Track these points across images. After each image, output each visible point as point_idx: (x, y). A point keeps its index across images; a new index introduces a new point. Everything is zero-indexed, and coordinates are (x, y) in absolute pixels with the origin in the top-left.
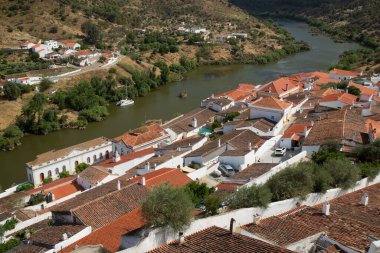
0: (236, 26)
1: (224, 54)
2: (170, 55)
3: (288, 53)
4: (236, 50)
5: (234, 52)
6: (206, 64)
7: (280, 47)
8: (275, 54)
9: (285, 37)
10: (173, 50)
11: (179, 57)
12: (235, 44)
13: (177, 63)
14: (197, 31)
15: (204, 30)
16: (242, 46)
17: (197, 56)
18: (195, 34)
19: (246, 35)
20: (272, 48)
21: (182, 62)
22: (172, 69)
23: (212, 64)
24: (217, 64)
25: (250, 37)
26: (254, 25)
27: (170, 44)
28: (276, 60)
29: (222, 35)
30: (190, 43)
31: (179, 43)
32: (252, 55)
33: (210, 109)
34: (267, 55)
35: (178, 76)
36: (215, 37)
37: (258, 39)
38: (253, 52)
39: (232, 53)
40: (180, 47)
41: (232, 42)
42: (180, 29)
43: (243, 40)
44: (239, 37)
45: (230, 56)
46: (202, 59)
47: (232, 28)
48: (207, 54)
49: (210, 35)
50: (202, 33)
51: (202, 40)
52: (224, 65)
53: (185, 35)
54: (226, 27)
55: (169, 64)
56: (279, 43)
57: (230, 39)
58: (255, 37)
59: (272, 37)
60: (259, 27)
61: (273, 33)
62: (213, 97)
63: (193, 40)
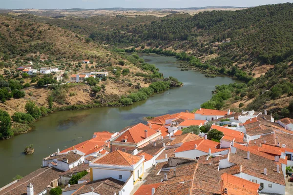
0: (95, 64)
1: (82, 97)
2: (13, 101)
3: (156, 91)
4: (95, 92)
5: (93, 93)
6: (61, 110)
7: (147, 85)
8: (141, 94)
9: (152, 74)
10: (17, 96)
11: (24, 104)
12: (95, 84)
13: (22, 110)
14: (48, 72)
15: (56, 70)
16: (103, 87)
17: (49, 100)
18: (46, 75)
19: (106, 74)
20: (138, 87)
21: (29, 109)
22: (16, 118)
23: (68, 109)
24: (73, 108)
25: (112, 76)
26: (117, 61)
27: (12, 88)
28: (142, 100)
29: (78, 75)
30: (39, 86)
31: (26, 87)
32: (115, 96)
33: (54, 169)
34: (133, 94)
35: (24, 127)
36: (70, 77)
37: (121, 77)
38: (116, 92)
39: (92, 95)
40: (26, 91)
41: (90, 82)
42: (26, 69)
43: (104, 79)
44: (98, 76)
45: (89, 99)
46: (55, 104)
47: (90, 66)
48: (61, 98)
49: (64, 75)
50: (54, 73)
51: (54, 81)
52: (82, 109)
53: (33, 76)
54: (84, 65)
55: (11, 113)
56: (145, 81)
57: (87, 79)
58: (118, 76)
59: (137, 75)
60: (122, 64)
61: (139, 70)
62: (59, 152)
63: (43, 83)
